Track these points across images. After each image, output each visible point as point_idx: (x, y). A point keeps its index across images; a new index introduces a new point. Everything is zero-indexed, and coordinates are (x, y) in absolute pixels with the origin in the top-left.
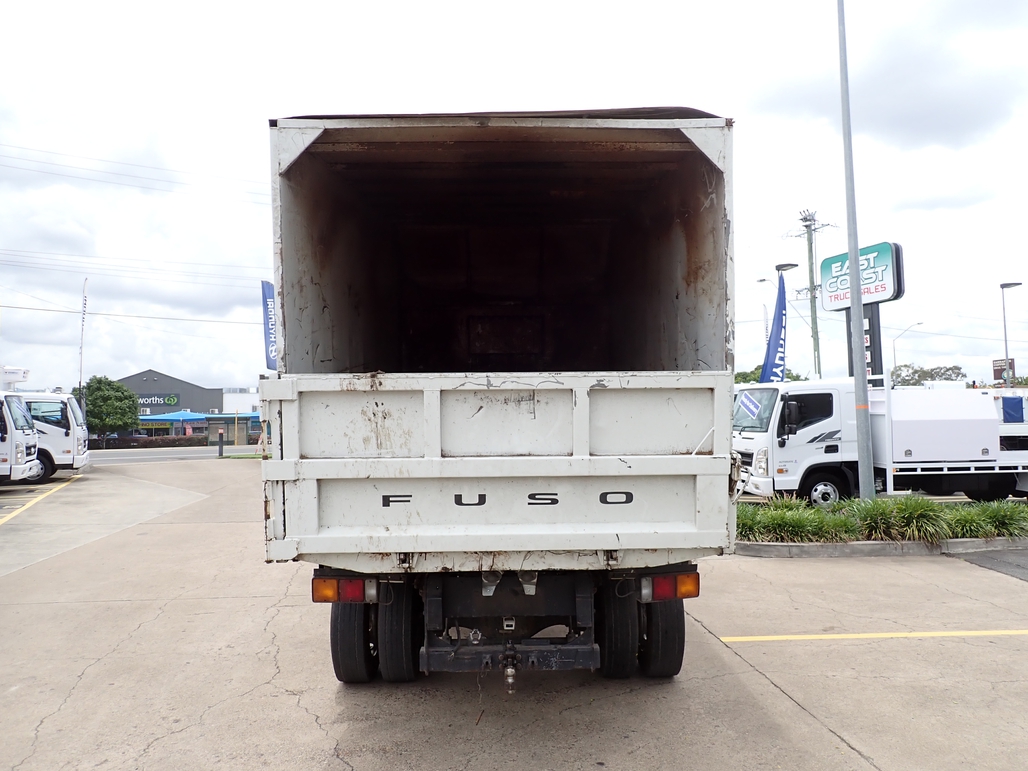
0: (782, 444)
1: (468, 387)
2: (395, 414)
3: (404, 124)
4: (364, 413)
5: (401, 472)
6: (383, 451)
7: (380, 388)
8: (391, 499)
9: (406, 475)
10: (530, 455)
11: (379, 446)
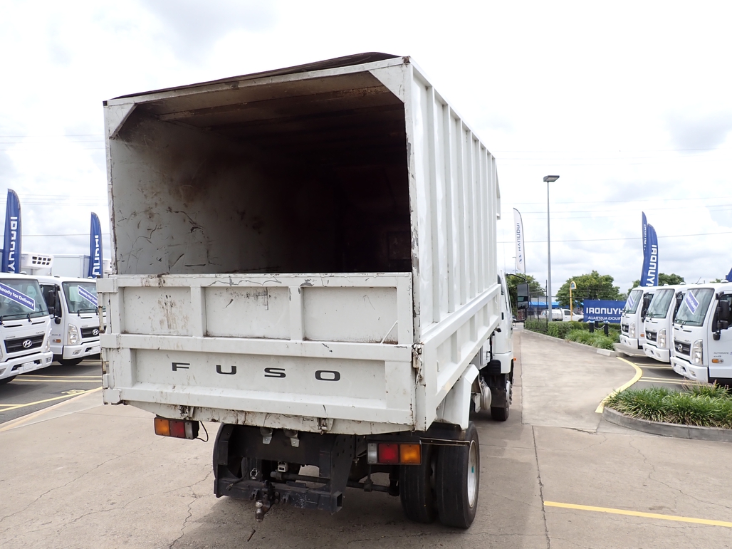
0: (717, 337)
1: (218, 284)
2: (178, 304)
3: (183, 94)
4: (159, 302)
5: (178, 346)
6: (172, 330)
7: (164, 285)
8: (177, 365)
9: (180, 349)
10: (264, 338)
11: (169, 327)
